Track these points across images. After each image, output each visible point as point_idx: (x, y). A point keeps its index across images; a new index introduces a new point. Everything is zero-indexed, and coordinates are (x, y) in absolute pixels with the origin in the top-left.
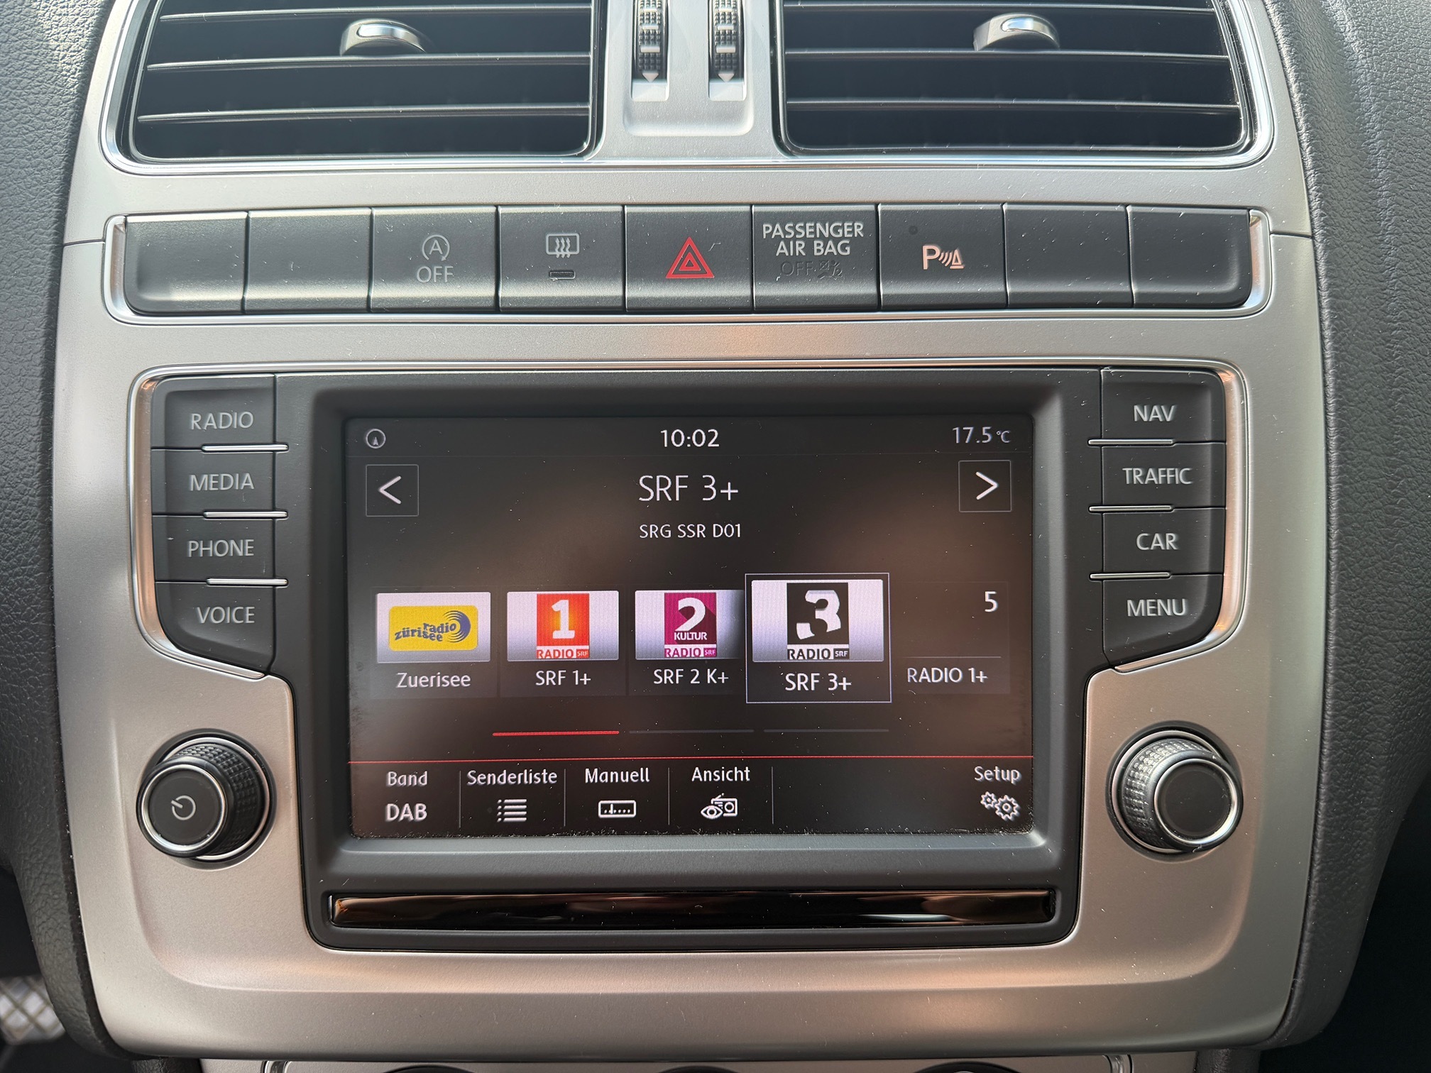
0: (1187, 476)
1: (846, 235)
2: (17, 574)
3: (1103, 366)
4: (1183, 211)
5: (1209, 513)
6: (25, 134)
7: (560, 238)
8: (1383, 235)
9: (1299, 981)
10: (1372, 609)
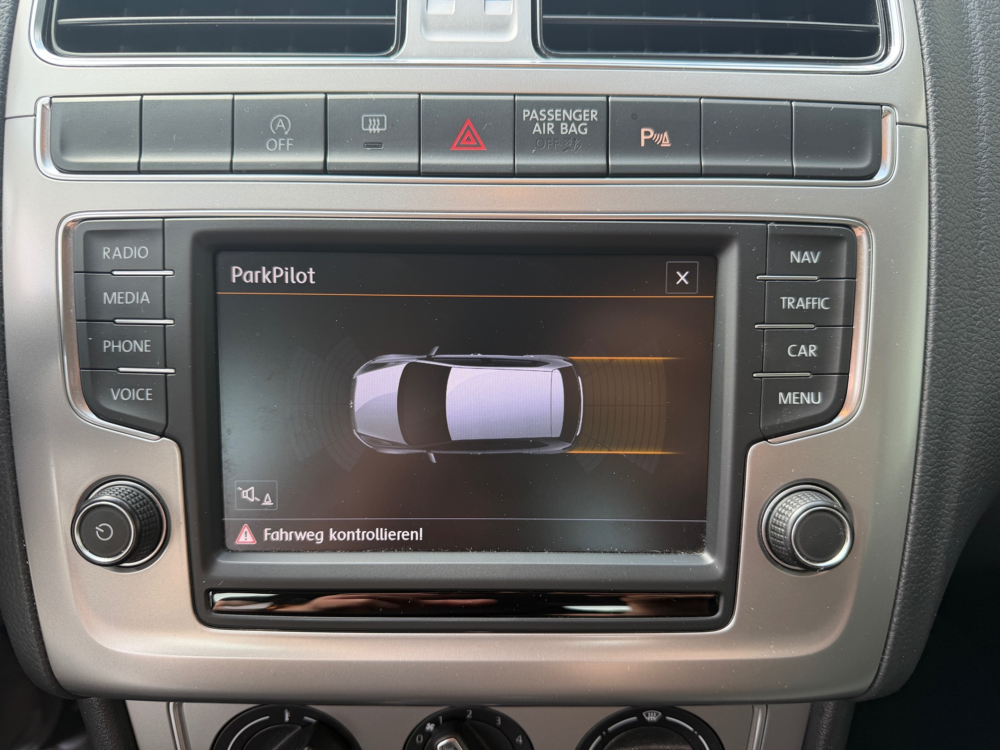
0: (827, 303)
1: (585, 119)
3: (770, 222)
4: (833, 106)
5: (841, 331)
7: (372, 118)
8: (979, 126)
9: (886, 657)
10: (953, 400)
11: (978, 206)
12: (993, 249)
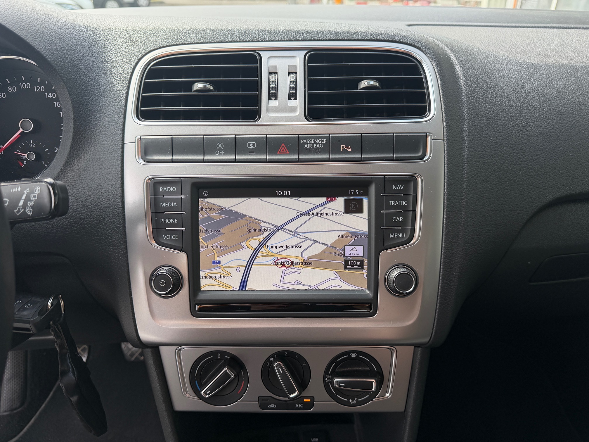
0: (406, 203)
1: (322, 142)
2: (117, 227)
3: (386, 176)
4: (408, 134)
5: (411, 212)
6: (112, 114)
7: (251, 143)
8: (465, 138)
9: (434, 328)
10: (455, 236)
11: (464, 167)
12: (470, 182)
